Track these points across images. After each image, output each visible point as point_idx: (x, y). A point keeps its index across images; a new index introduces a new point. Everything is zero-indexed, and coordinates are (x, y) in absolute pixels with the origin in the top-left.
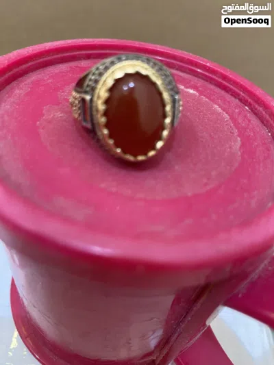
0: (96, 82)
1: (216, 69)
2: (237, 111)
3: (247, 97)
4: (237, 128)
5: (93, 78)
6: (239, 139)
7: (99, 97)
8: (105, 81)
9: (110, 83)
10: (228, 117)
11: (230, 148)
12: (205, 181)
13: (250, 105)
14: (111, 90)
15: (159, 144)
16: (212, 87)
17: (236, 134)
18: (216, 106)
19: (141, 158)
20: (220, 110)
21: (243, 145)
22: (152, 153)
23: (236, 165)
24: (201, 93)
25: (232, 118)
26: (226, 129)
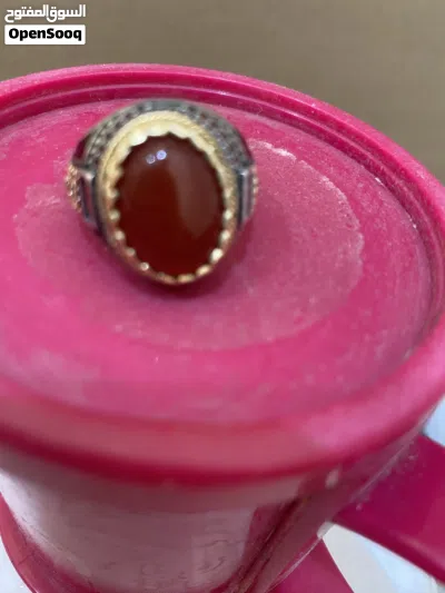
0: (102, 149)
1: (326, 113)
2: (361, 185)
3: (378, 162)
4: (359, 216)
5: (98, 141)
6: (361, 236)
7: (105, 177)
8: (115, 150)
9: (123, 153)
10: (344, 197)
11: (345, 253)
12: (297, 313)
13: (382, 175)
14: (126, 164)
15: (217, 255)
16: (321, 144)
17: (356, 228)
18: (325, 179)
19: (185, 279)
20: (331, 185)
21: (367, 248)
22: (204, 270)
23: (354, 283)
24: (300, 156)
25: (351, 198)
26: (340, 220)
